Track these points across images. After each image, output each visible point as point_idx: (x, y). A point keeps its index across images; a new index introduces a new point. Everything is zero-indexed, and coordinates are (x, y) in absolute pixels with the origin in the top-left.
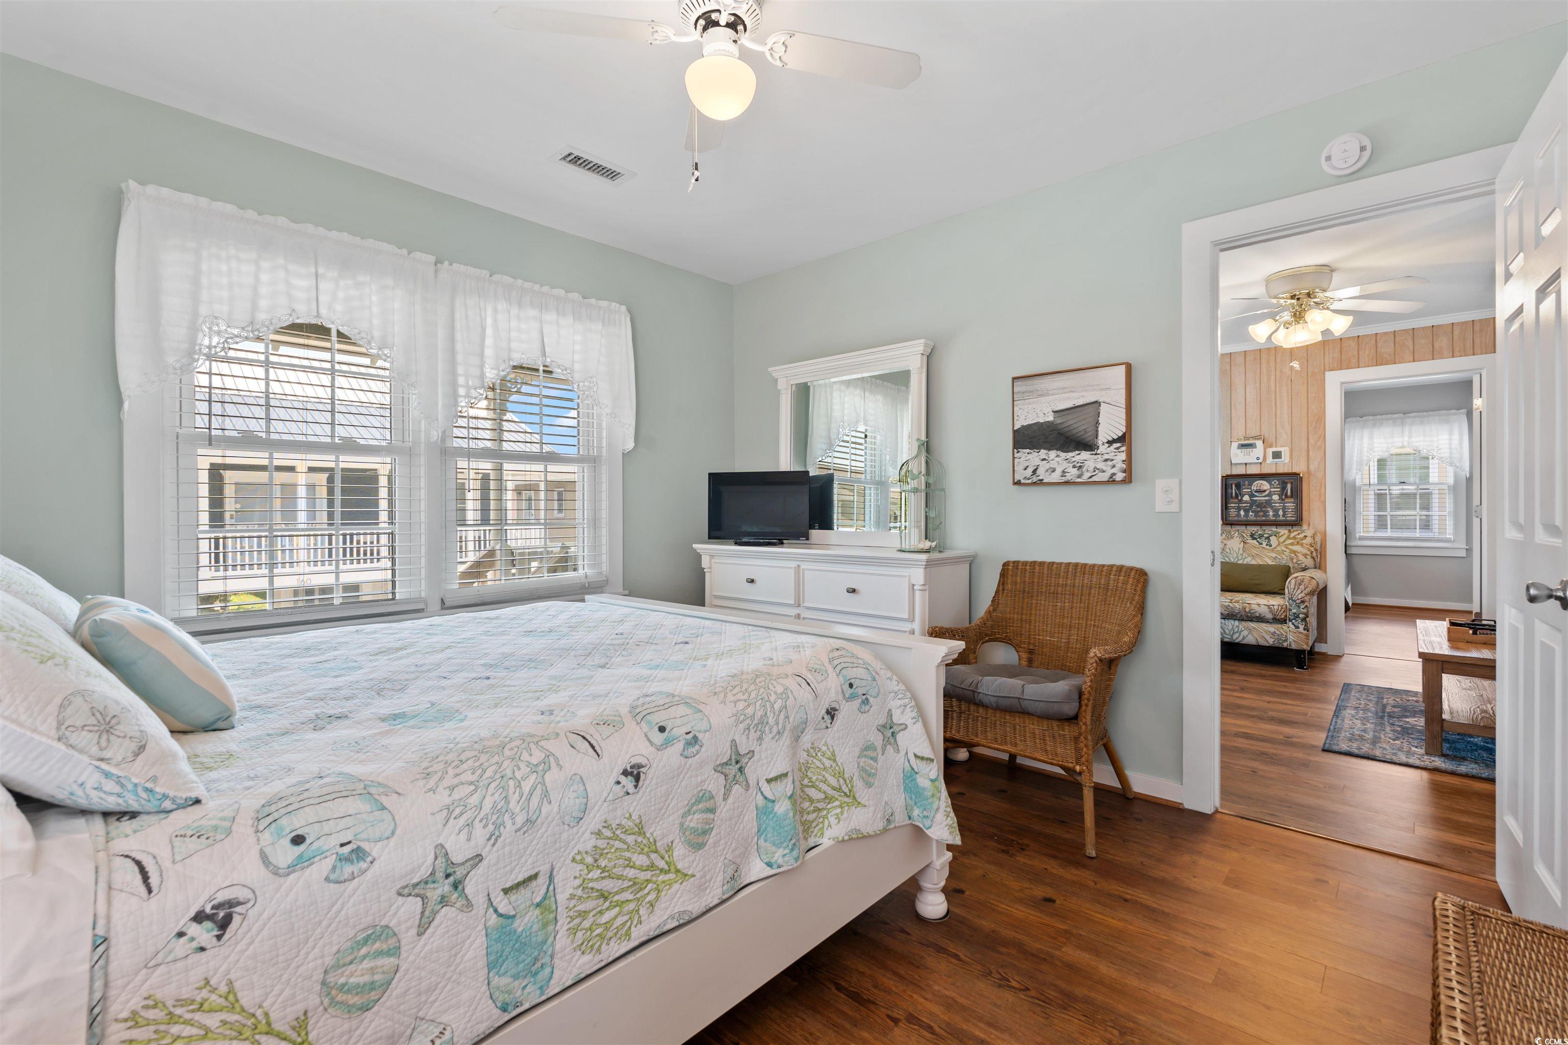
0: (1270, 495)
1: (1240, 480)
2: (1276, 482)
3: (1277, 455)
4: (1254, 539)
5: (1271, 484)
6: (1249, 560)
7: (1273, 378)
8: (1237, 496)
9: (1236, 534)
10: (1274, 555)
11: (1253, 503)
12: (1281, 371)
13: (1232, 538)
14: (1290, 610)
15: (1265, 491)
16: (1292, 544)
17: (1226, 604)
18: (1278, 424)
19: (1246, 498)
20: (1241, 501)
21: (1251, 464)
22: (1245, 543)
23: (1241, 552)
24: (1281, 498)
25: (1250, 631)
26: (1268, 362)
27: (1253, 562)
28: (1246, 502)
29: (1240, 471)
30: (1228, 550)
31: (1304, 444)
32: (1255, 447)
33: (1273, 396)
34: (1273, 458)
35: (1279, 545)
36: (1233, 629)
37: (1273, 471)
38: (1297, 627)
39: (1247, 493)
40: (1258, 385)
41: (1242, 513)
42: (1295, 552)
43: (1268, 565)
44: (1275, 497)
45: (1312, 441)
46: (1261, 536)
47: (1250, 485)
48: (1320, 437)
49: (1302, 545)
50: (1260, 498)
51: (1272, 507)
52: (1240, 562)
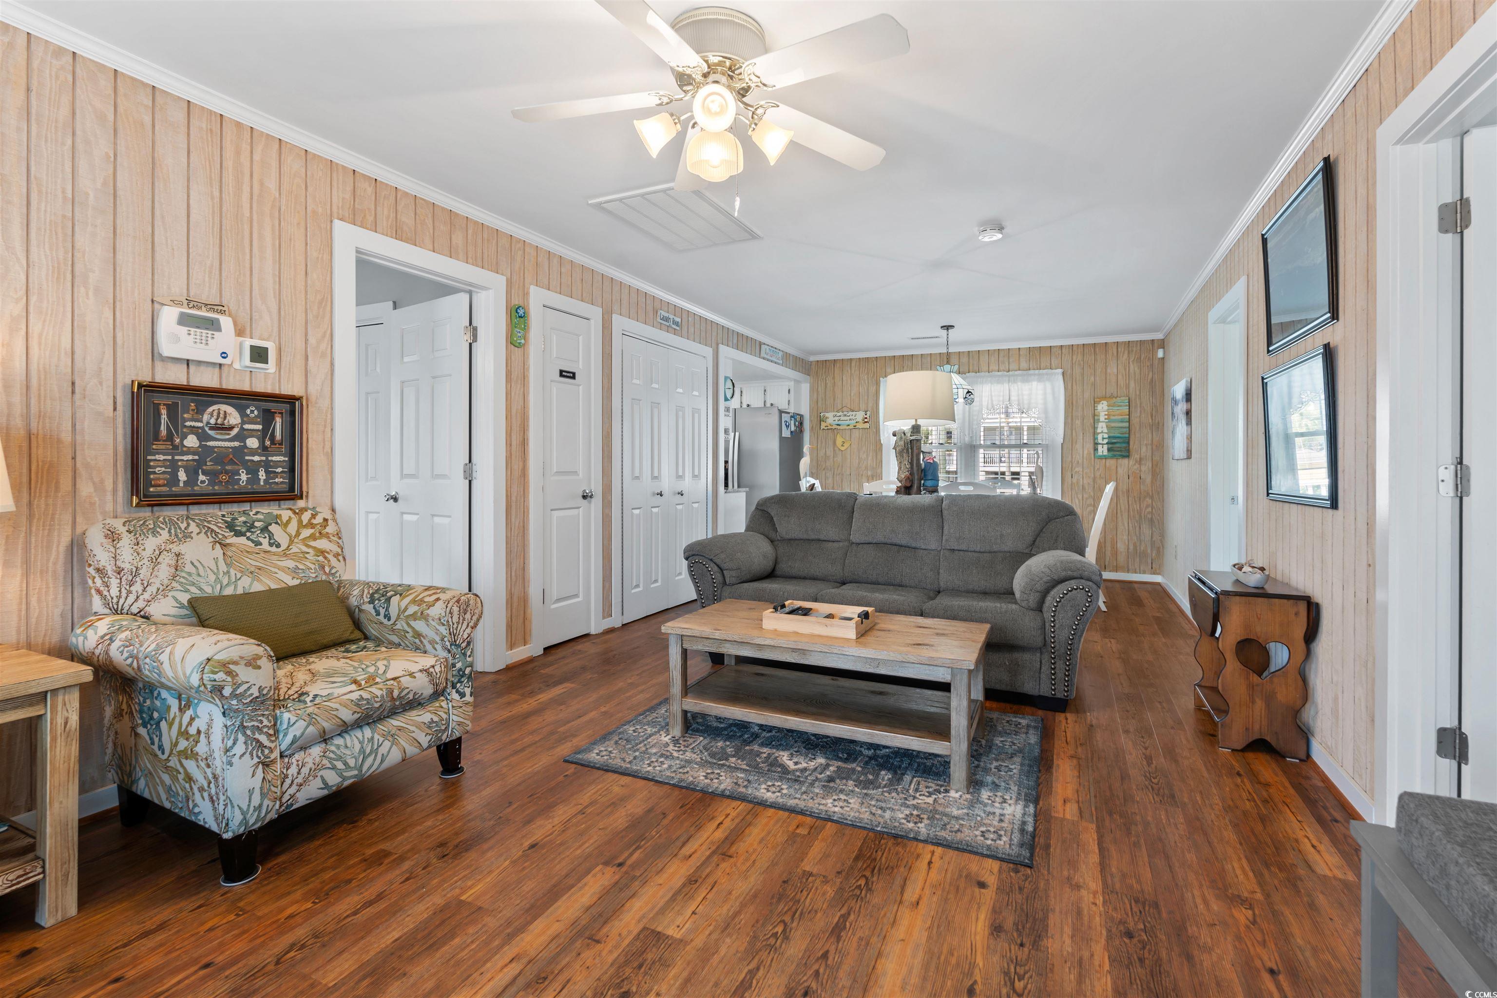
0: (242, 436)
1: (179, 400)
2: (253, 411)
3: (259, 355)
4: (239, 534)
5: (243, 415)
6: (246, 585)
7: (246, 188)
8: (170, 437)
9: (193, 527)
10: (291, 564)
11: (204, 452)
12: (262, 184)
13: (188, 536)
14: (454, 665)
15: (231, 428)
16: (313, 537)
17: (355, 696)
18: (256, 292)
19: (191, 441)
20: (177, 449)
21: (199, 363)
22: (223, 546)
23: (223, 567)
24: (262, 442)
25: (392, 737)
26: (238, 153)
27: (257, 587)
28: (190, 451)
29: (175, 376)
30: (189, 568)
31: (300, 344)
32: (219, 329)
33: (247, 227)
34: (253, 360)
35: (291, 542)
36: (362, 750)
37: (246, 387)
38: (462, 695)
39: (194, 430)
40: (216, 193)
41: (182, 476)
42: (322, 552)
43: (290, 588)
44: (253, 443)
45: (312, 340)
46: (251, 527)
47: (200, 411)
48: (324, 336)
49: (327, 536)
50: (221, 443)
51: (245, 464)
52: (229, 591)
